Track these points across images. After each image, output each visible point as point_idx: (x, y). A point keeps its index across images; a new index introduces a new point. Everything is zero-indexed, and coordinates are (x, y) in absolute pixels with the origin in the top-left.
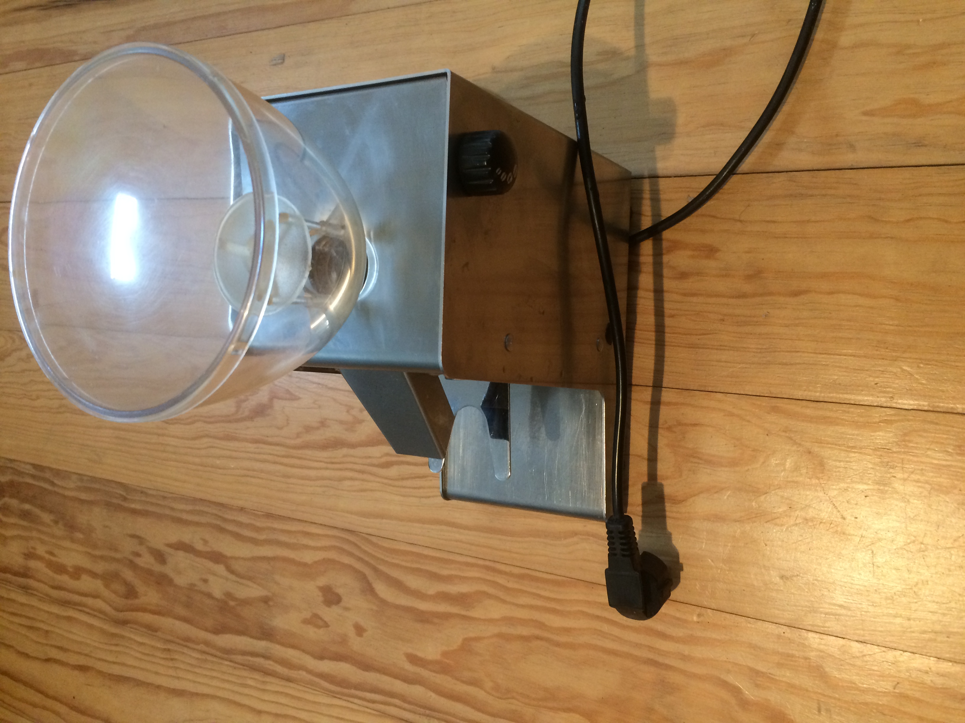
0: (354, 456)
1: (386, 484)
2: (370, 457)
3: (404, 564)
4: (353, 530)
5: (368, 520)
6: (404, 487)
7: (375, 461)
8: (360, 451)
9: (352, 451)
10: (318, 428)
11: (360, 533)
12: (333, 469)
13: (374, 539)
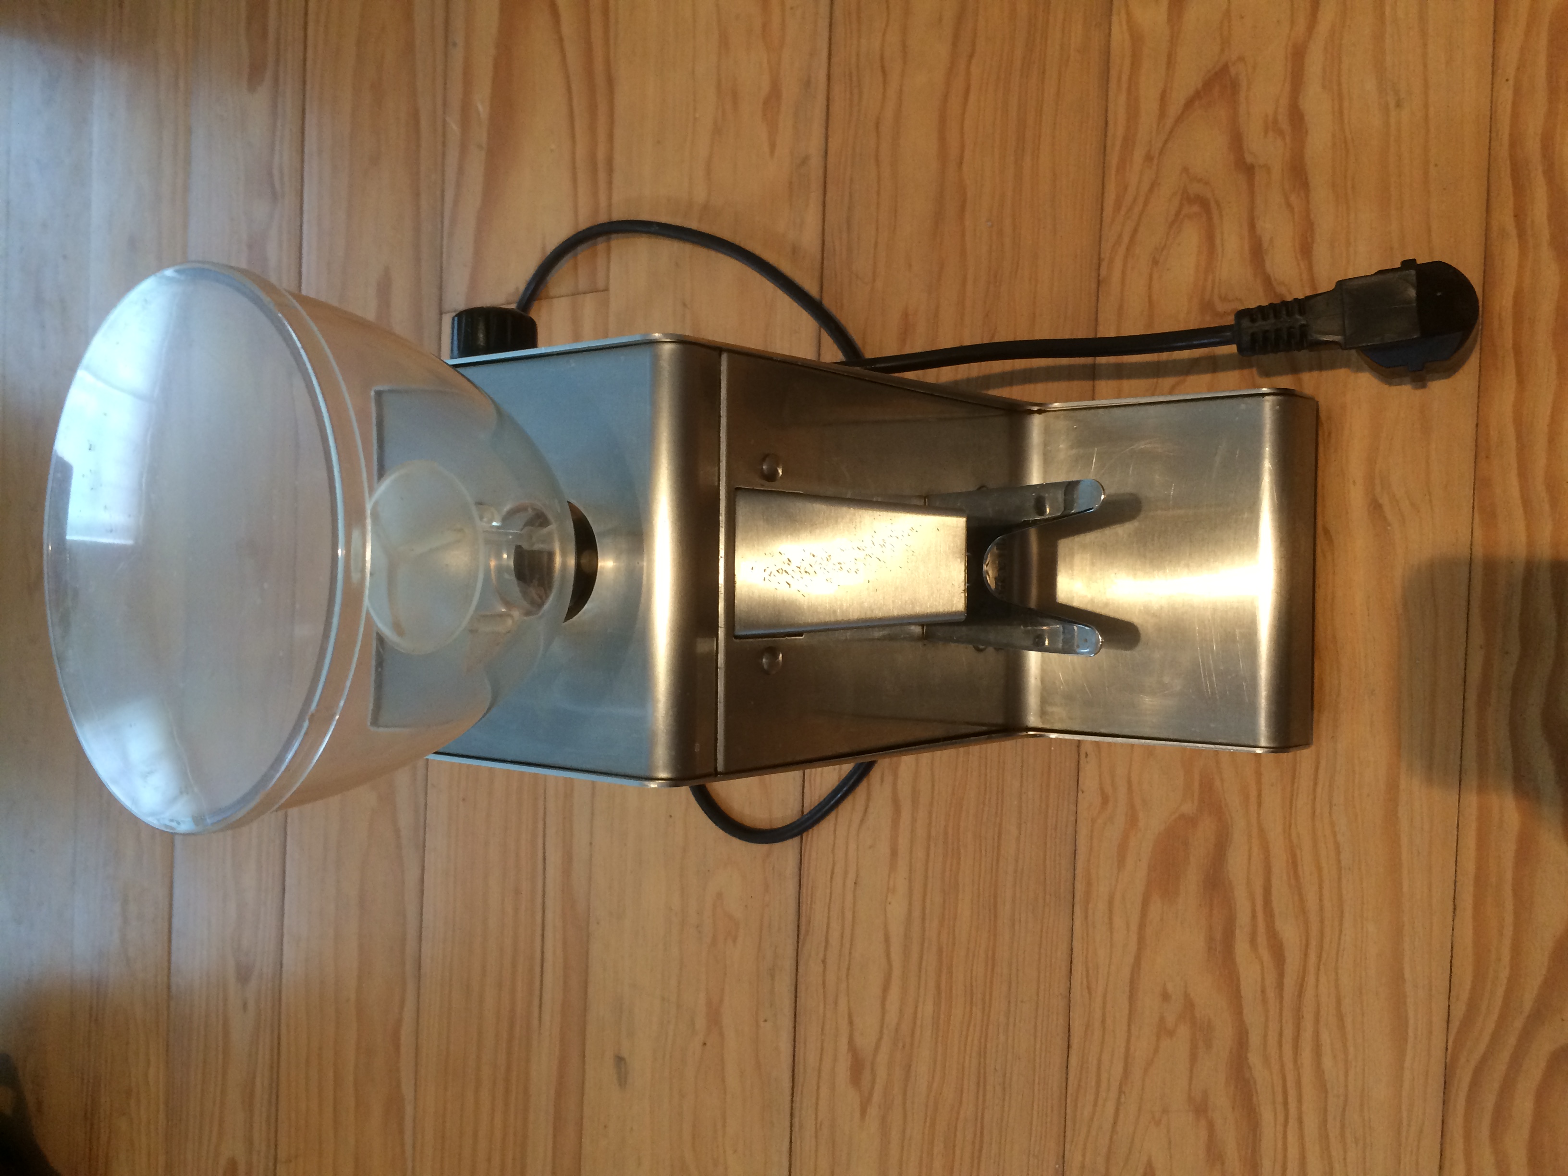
0: (1265, 1036)
1: (1320, 957)
2: (1263, 991)
3: (1509, 931)
4: (1442, 1069)
5: (1411, 1022)
6: (1321, 909)
7: (1271, 979)
8: (1253, 1017)
9: (1255, 1039)
10: (1211, 1126)
11: (1447, 1049)
12: (1300, 1100)
13: (1459, 1010)
